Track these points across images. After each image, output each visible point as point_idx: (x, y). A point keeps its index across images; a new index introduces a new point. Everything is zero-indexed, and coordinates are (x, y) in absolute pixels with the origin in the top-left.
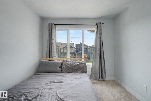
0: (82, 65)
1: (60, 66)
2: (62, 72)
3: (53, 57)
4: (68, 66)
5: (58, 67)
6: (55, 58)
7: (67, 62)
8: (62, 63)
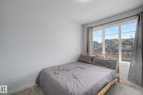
0: (111, 61)
1: (91, 59)
2: (92, 64)
3: (89, 52)
4: (98, 60)
5: (89, 60)
6: (91, 53)
7: (98, 57)
8: (94, 57)
